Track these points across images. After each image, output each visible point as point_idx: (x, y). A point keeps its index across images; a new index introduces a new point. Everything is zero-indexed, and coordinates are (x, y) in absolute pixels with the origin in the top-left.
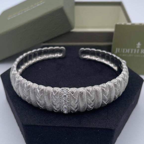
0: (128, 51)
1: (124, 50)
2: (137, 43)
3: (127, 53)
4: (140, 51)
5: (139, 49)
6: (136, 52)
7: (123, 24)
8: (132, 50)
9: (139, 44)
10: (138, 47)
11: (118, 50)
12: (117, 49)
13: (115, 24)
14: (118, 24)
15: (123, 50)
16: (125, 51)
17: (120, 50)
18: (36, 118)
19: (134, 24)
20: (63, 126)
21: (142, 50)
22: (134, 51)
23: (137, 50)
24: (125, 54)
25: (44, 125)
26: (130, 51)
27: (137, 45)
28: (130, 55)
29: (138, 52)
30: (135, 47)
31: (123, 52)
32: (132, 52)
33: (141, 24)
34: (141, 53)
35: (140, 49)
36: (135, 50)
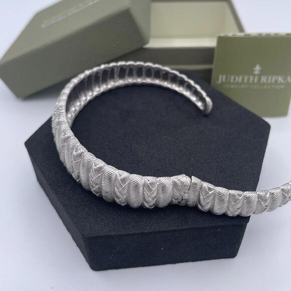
0: (239, 79)
1: (232, 77)
2: (255, 66)
3: (238, 83)
4: (260, 79)
5: (258, 75)
6: (253, 81)
7: (230, 35)
8: (246, 78)
9: (257, 68)
10: (257, 72)
11: (222, 78)
12: (220, 77)
13: (218, 35)
14: (222, 35)
15: (230, 78)
16: (235, 79)
17: (227, 78)
18: (106, 222)
19: (249, 35)
20: (156, 231)
21: (262, 77)
22: (249, 79)
23: (254, 78)
24: (234, 84)
25: (123, 234)
26: (243, 79)
27: (255, 69)
28: (243, 86)
29: (256, 80)
30: (251, 72)
31: (232, 81)
32: (246, 80)
33: (260, 35)
34: (262, 81)
35: (260, 76)
36: (251, 78)
